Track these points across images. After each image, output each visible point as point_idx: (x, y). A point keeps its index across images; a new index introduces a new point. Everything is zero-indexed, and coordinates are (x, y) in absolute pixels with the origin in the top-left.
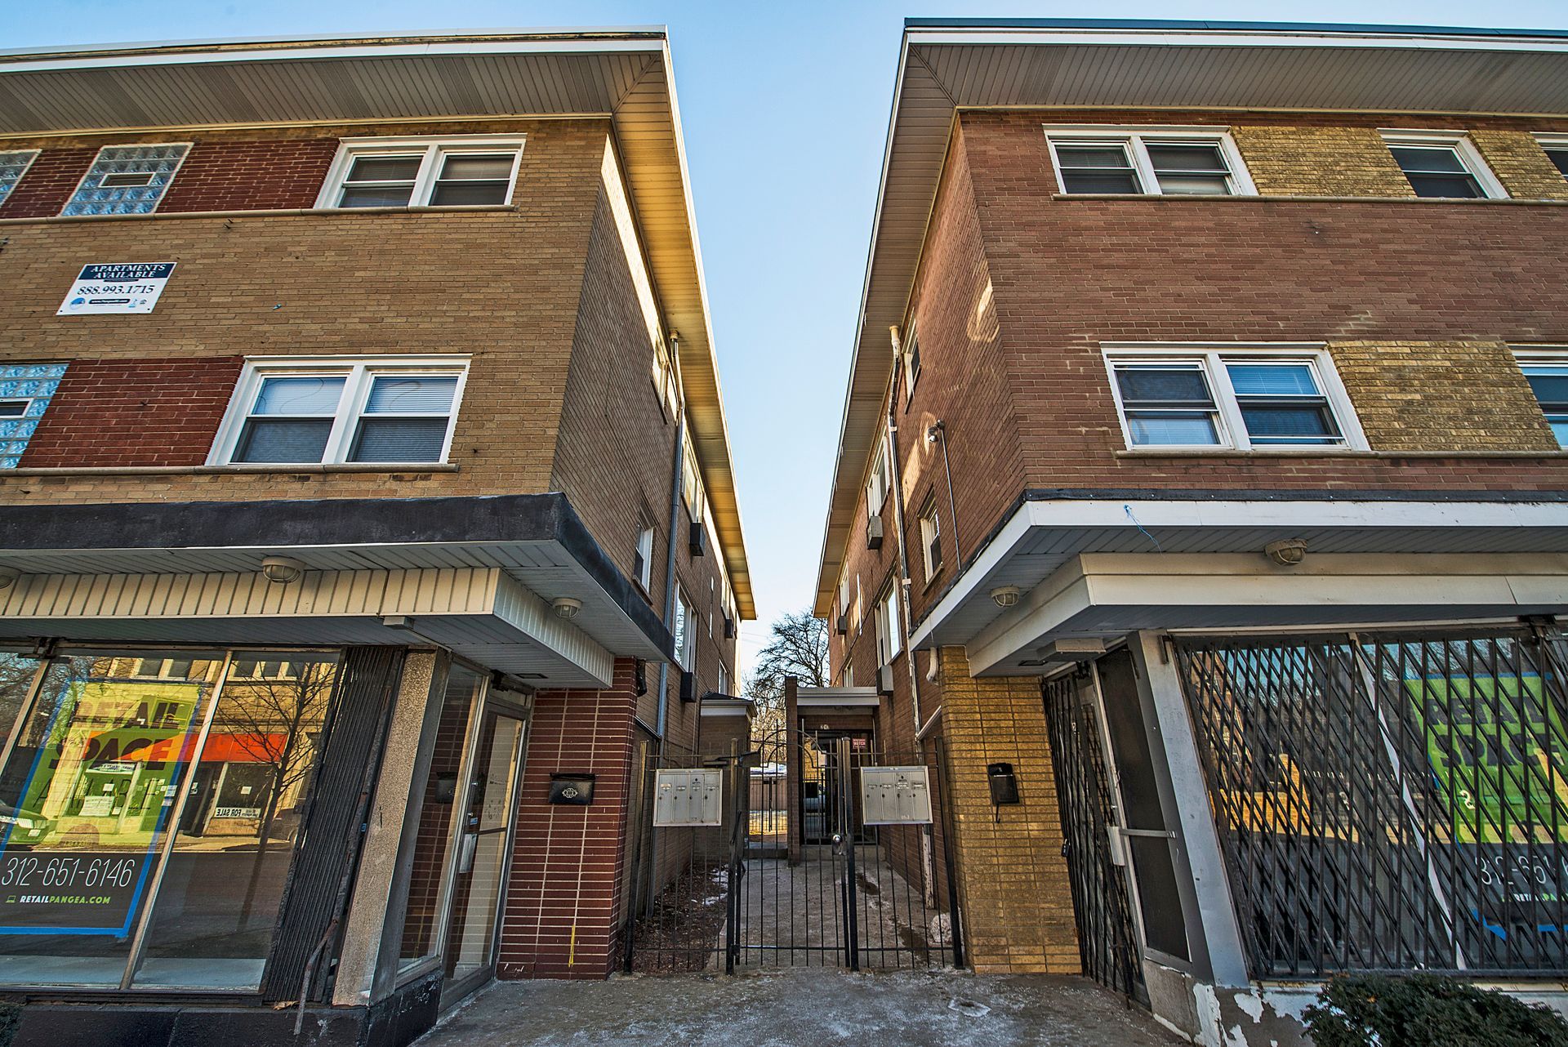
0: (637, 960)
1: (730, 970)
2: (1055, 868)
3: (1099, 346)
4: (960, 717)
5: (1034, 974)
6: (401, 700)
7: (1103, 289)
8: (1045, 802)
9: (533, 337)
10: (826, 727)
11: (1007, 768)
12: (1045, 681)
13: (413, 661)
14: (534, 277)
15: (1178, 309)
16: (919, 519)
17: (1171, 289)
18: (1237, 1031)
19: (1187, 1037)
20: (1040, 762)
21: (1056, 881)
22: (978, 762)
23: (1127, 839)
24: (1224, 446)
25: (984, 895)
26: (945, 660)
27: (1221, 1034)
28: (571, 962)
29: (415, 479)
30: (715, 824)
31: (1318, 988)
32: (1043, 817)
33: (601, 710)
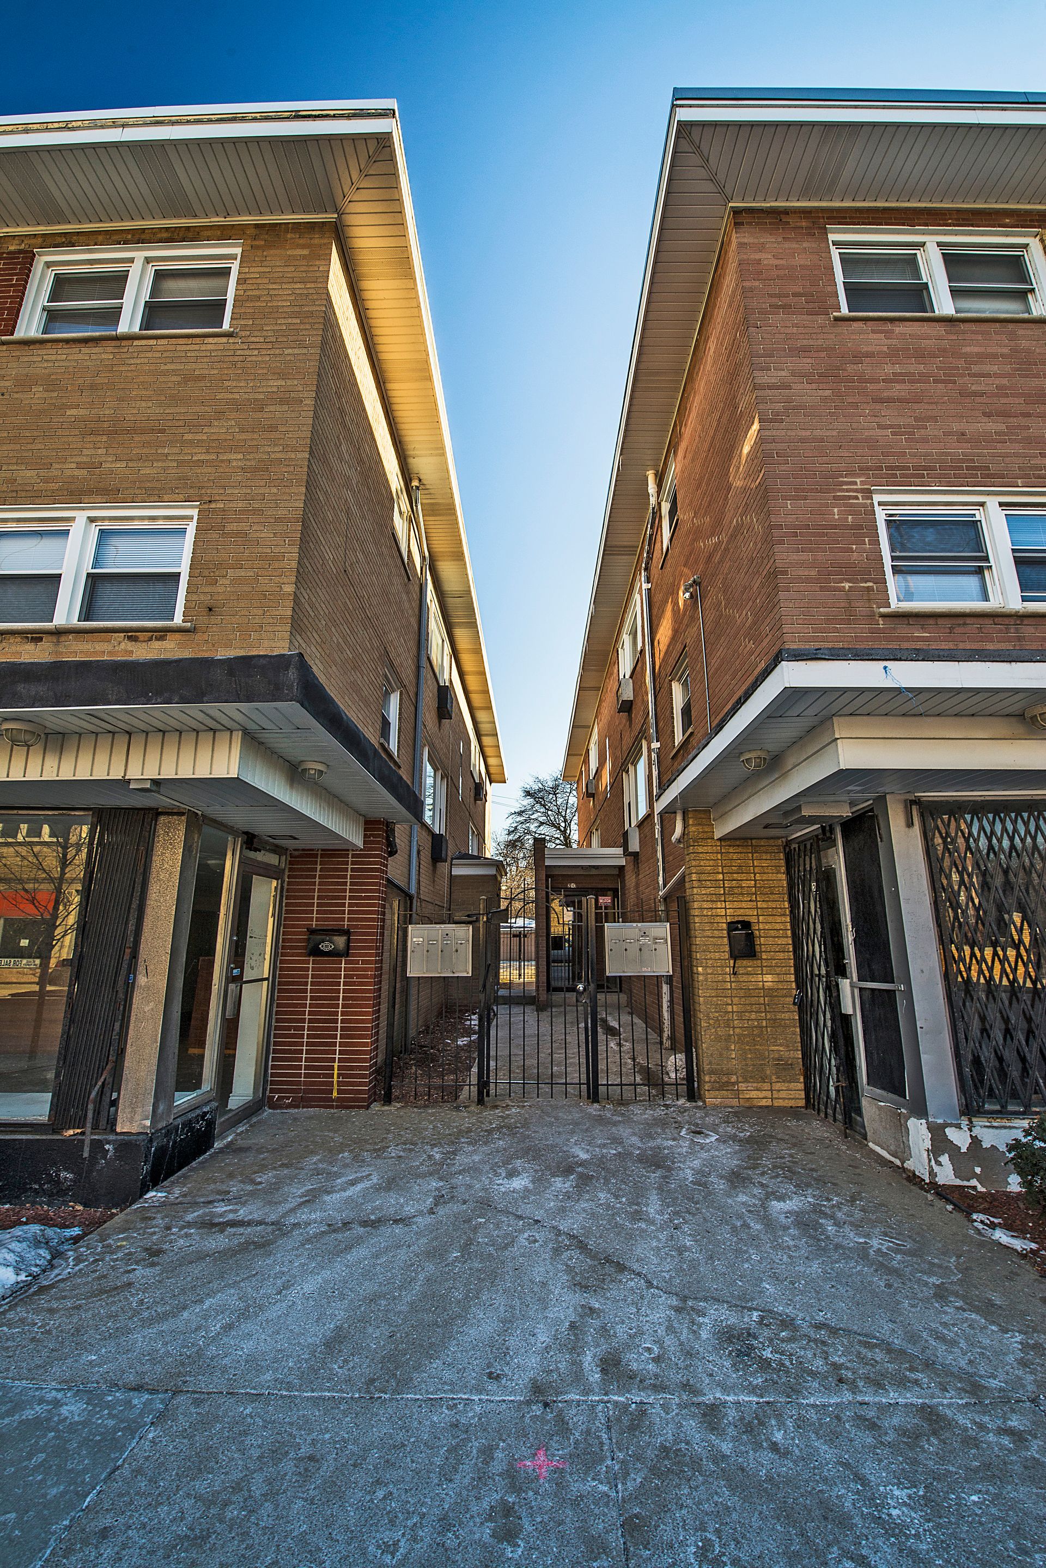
0: (395, 1092)
1: (480, 1101)
2: (787, 1016)
3: (870, 492)
4: (703, 877)
5: (761, 1107)
6: (156, 861)
7: (881, 427)
8: (781, 955)
9: (262, 483)
10: (573, 886)
11: (746, 925)
12: (788, 843)
13: (165, 823)
14: (259, 415)
15: (960, 450)
16: (671, 681)
17: (956, 427)
18: (944, 1159)
19: (898, 1162)
20: (779, 919)
21: (785, 1027)
22: (718, 919)
23: (856, 992)
24: (994, 604)
25: (718, 1038)
26: (691, 822)
27: (930, 1160)
28: (335, 1094)
29: (151, 639)
30: (465, 975)
31: (1025, 1124)
32: (778, 970)
33: (352, 870)
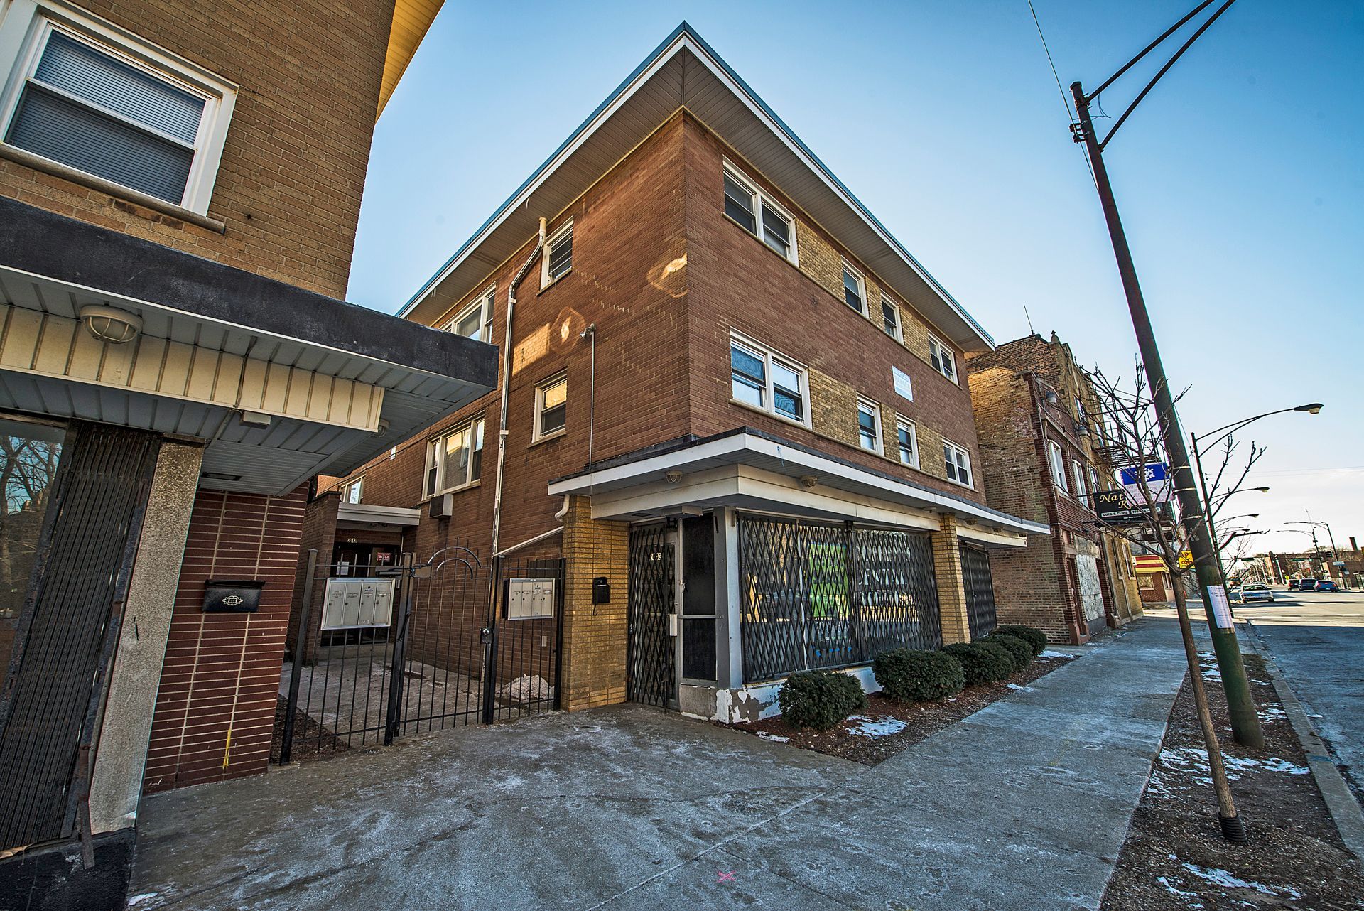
0: (295, 749)
1: (388, 742)
2: (620, 642)
3: (729, 328)
4: (582, 545)
5: (601, 707)
7: (736, 292)
8: (621, 601)
11: (604, 580)
12: (631, 526)
15: (763, 321)
18: (736, 709)
20: (621, 576)
21: (619, 650)
22: (588, 576)
24: (764, 409)
25: (581, 662)
26: (578, 504)
28: (226, 764)
30: (385, 625)
32: (618, 611)
33: (269, 518)
